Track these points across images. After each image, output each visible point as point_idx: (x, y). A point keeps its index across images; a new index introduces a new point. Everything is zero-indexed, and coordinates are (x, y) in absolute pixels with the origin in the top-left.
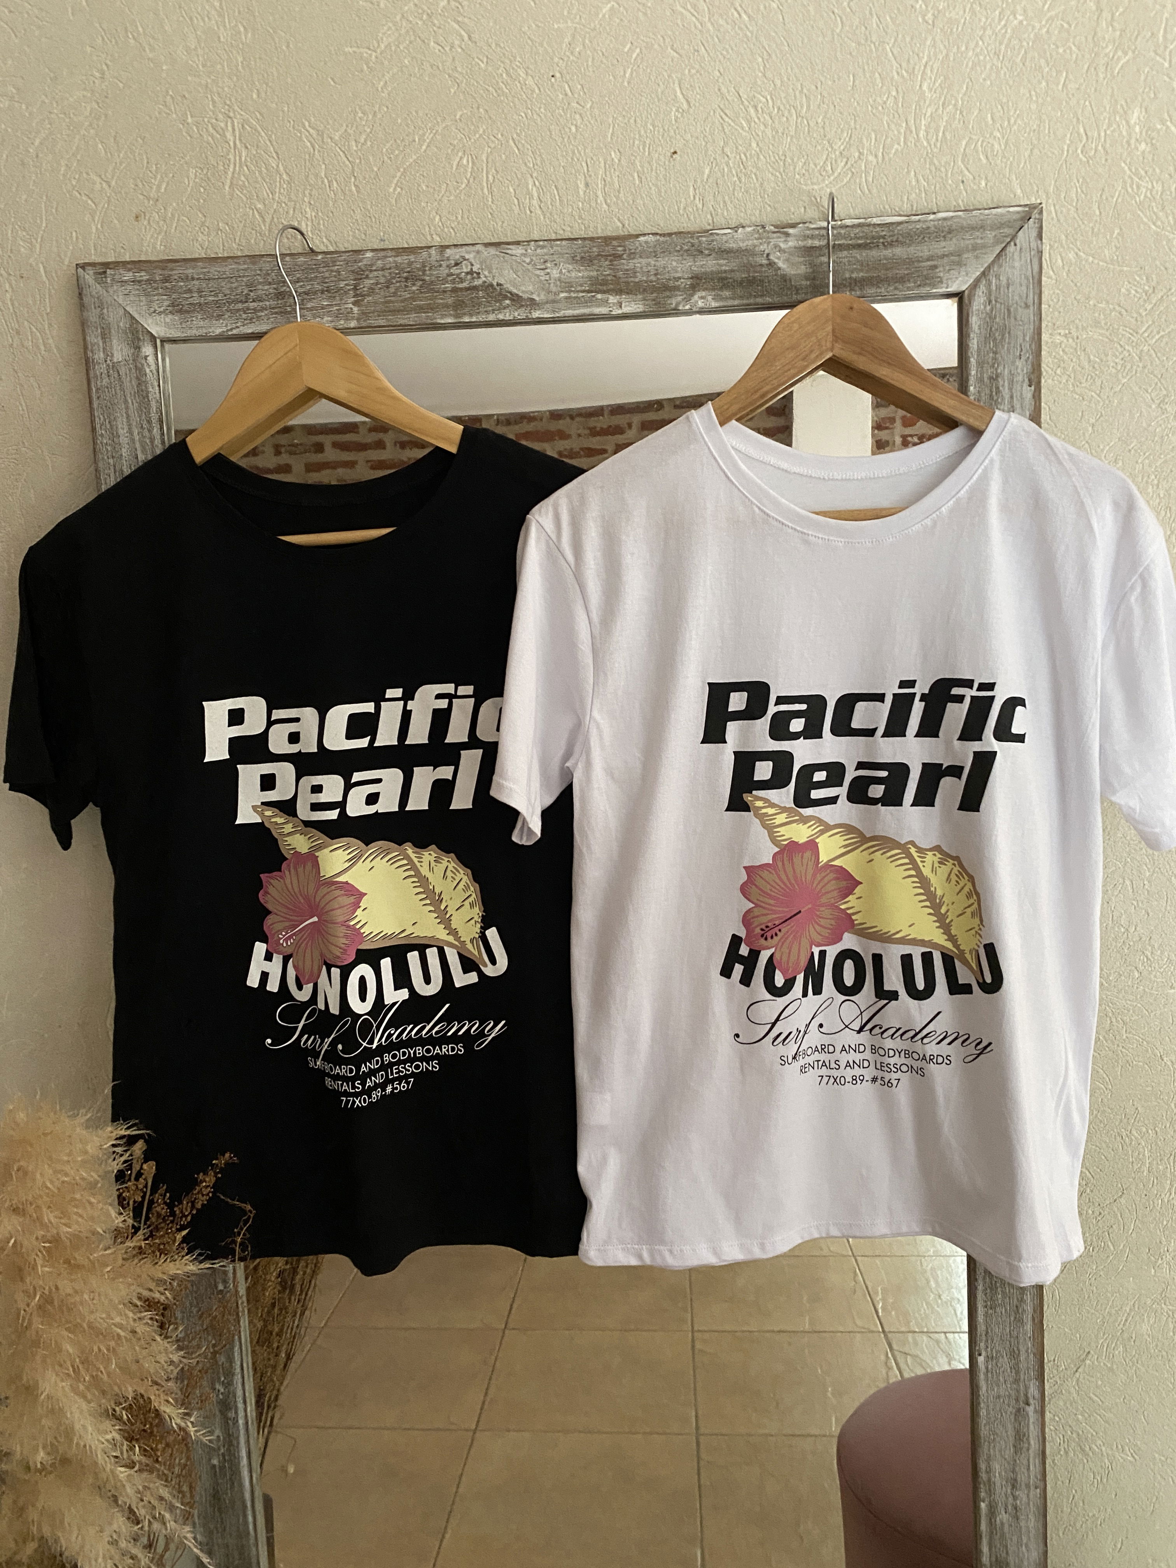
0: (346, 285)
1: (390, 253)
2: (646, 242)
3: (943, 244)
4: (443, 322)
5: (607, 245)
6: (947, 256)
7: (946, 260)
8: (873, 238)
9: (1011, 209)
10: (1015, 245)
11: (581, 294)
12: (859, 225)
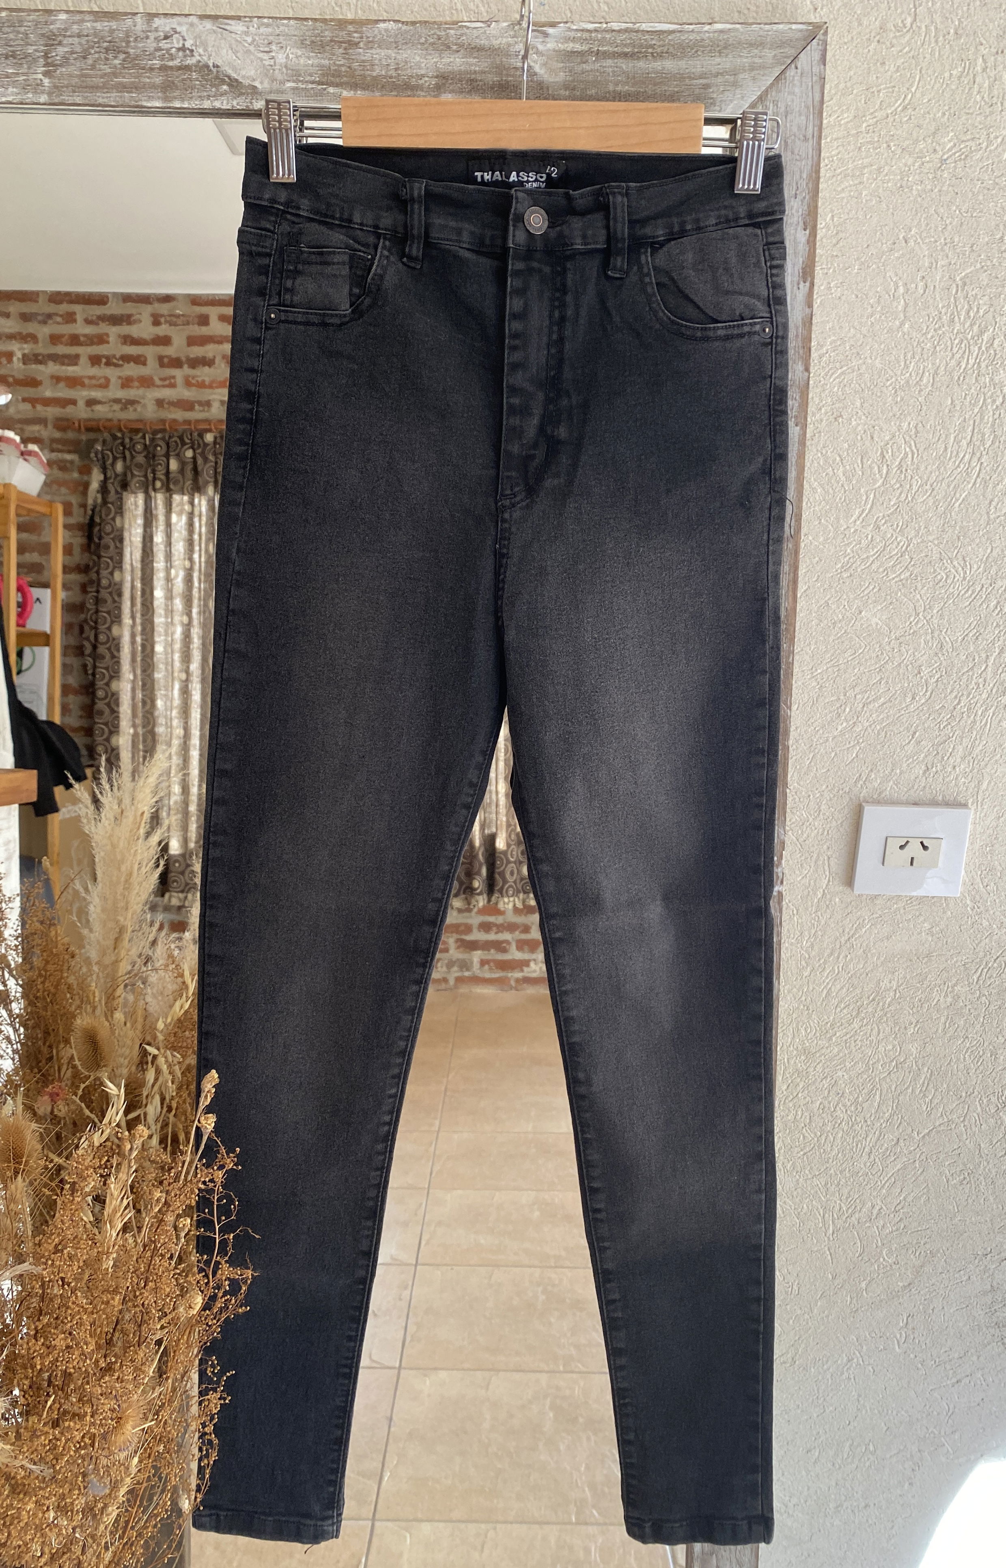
0: (36, 51)
1: (87, 17)
2: (386, 30)
3: (718, 60)
4: (149, 105)
5: (341, 29)
6: (722, 74)
7: (720, 79)
8: (641, 46)
9: (794, 27)
10: (796, 68)
11: (310, 86)
12: (626, 30)
